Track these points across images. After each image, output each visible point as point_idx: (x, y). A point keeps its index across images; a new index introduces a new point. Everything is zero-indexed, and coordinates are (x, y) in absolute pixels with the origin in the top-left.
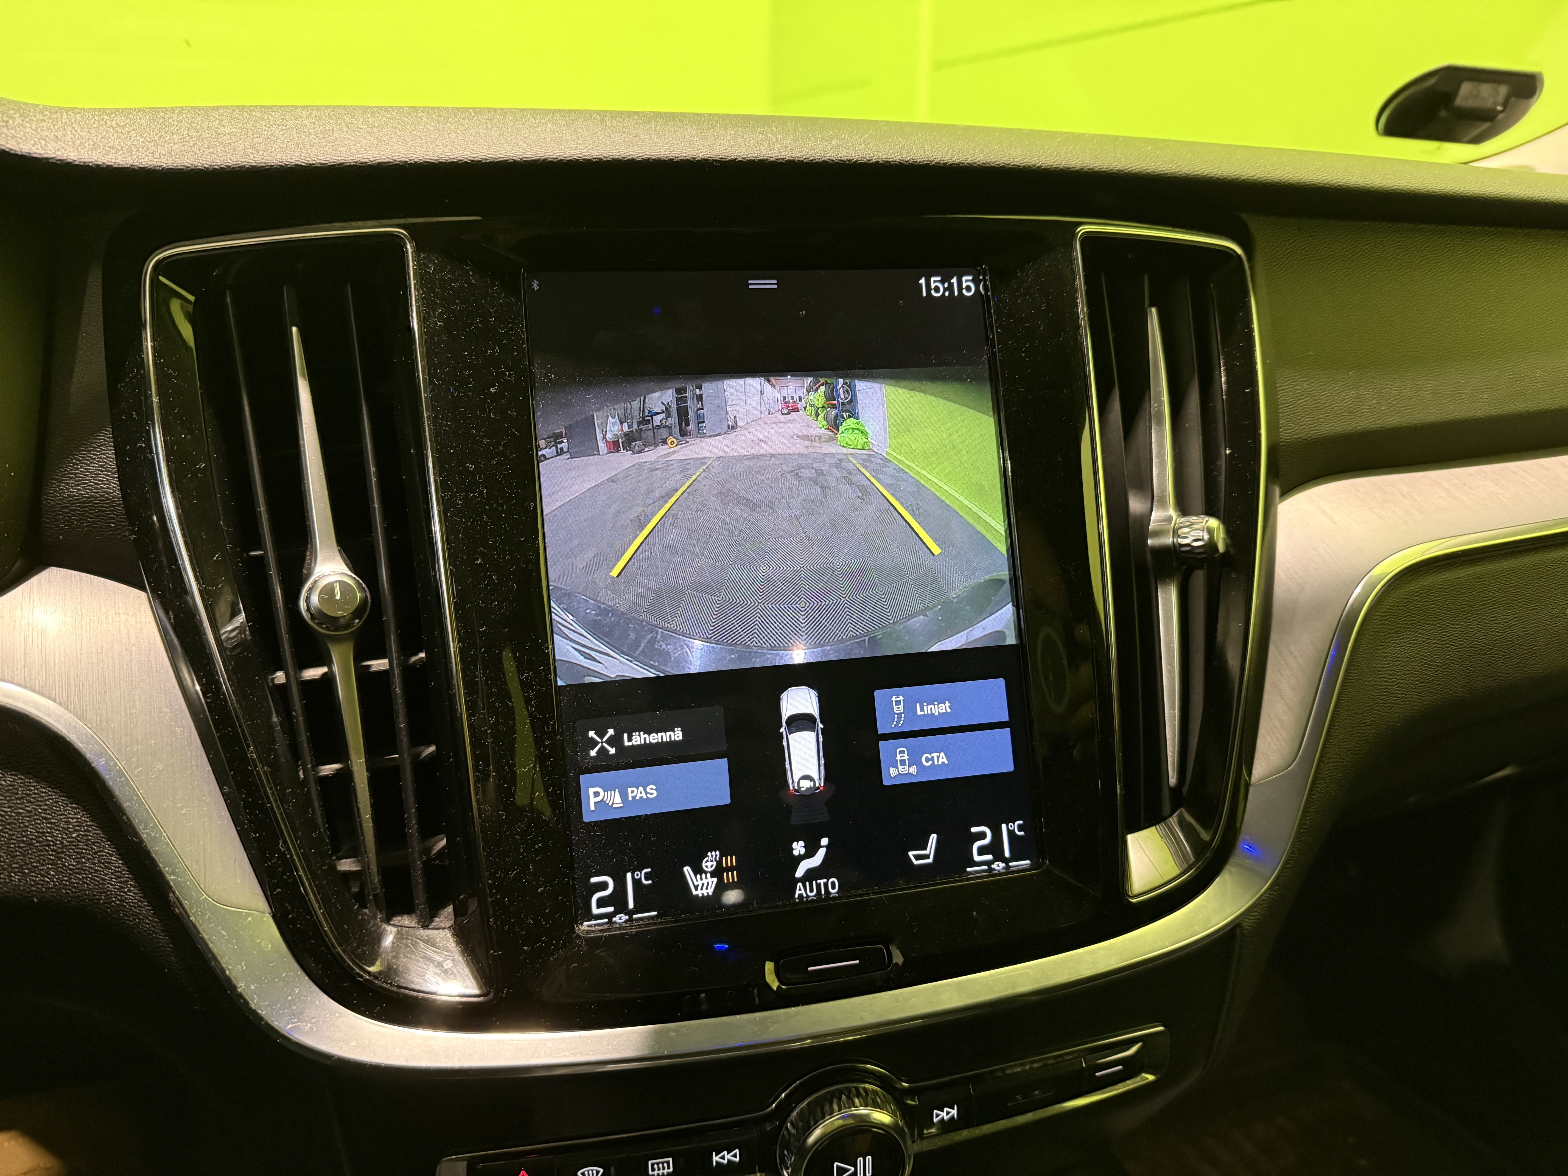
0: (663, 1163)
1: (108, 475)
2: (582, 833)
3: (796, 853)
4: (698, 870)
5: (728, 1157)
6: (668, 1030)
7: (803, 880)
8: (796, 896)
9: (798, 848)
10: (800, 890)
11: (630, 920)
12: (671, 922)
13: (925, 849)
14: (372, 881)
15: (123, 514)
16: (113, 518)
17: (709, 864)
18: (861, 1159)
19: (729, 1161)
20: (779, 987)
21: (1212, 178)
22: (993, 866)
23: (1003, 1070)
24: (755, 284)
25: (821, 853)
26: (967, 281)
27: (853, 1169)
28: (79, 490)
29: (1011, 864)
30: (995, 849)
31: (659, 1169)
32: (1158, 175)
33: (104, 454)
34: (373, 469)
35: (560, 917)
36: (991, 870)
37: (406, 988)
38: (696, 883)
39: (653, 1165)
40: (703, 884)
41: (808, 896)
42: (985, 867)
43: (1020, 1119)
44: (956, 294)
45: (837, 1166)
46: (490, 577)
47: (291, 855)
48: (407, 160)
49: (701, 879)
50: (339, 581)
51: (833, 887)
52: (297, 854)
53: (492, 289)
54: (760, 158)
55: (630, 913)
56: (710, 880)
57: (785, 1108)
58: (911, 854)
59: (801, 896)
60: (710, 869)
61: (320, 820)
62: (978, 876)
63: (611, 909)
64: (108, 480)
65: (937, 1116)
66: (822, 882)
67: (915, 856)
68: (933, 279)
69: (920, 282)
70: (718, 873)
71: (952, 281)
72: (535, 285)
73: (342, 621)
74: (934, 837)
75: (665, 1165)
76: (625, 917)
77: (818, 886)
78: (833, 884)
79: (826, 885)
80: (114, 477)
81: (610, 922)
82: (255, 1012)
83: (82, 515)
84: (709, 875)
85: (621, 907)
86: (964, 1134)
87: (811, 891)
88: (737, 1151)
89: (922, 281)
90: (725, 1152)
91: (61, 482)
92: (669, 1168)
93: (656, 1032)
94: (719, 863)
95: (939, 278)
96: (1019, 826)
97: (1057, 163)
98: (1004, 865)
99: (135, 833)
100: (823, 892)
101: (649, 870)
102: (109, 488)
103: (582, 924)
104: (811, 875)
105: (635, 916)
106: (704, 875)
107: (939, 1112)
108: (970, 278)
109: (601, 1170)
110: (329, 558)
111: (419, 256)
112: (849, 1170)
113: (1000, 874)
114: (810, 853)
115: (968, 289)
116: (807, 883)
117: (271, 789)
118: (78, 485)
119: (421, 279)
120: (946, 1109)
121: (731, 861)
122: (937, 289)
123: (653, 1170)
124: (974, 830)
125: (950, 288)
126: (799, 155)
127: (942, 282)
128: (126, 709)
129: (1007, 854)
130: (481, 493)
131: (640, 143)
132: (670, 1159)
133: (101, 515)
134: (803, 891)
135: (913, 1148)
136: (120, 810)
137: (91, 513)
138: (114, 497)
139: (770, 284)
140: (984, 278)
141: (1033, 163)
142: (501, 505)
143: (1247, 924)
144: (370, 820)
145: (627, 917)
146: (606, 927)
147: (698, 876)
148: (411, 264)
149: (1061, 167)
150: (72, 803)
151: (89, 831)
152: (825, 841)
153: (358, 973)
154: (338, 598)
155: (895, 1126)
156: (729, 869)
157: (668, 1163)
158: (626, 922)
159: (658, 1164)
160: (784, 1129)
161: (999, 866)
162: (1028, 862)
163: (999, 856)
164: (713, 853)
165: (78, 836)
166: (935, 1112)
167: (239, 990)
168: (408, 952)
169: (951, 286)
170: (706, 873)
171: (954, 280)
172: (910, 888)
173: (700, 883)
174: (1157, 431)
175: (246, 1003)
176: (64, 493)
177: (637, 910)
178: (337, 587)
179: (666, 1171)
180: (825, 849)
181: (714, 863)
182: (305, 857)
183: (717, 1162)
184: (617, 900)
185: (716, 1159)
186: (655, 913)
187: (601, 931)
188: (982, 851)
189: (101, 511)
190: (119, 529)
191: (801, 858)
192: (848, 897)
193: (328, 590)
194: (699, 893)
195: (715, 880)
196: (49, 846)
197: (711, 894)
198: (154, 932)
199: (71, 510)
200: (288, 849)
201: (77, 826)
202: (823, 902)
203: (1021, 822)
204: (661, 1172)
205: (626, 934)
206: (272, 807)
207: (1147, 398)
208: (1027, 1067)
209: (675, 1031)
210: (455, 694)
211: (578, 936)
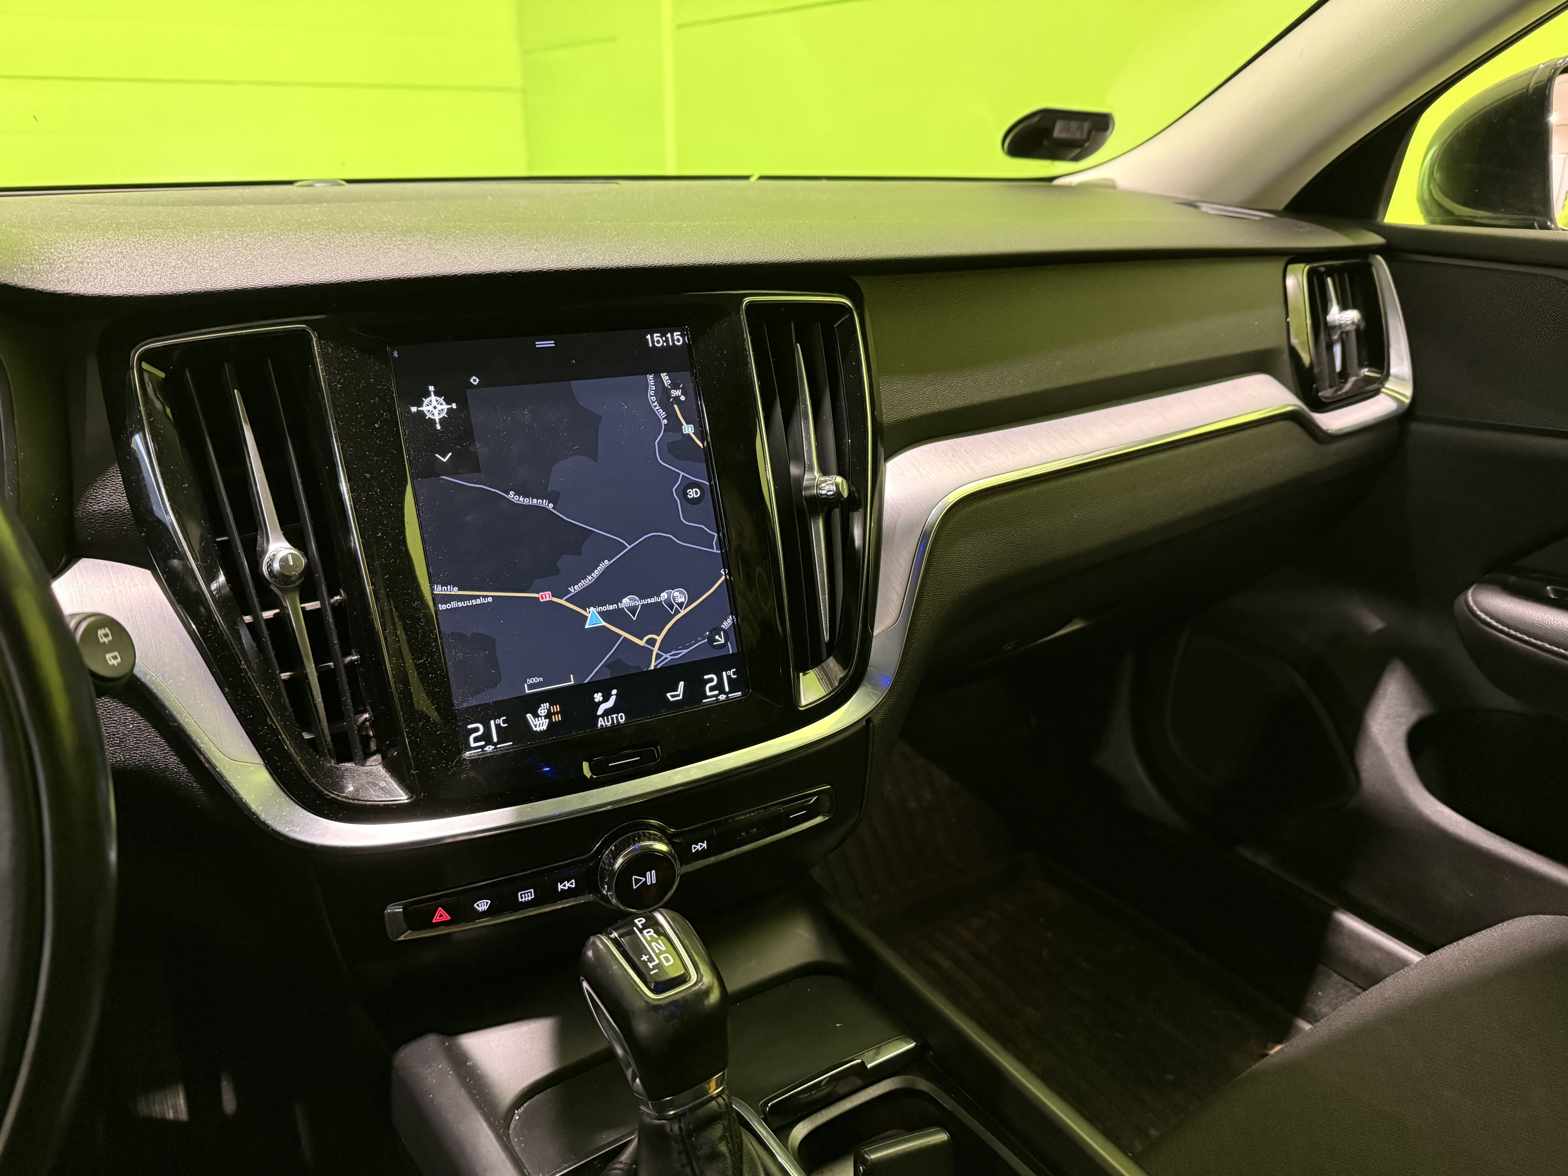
0: (527, 893)
1: (119, 496)
2: (460, 699)
3: (597, 700)
4: (536, 715)
5: (568, 885)
6: (527, 808)
7: (602, 716)
8: (599, 726)
9: (598, 697)
10: (601, 722)
11: (496, 748)
12: (522, 746)
13: (677, 691)
14: (326, 741)
15: (133, 520)
16: (125, 523)
17: (543, 711)
18: (649, 872)
19: (568, 887)
20: (591, 776)
21: (825, 261)
22: (719, 698)
23: (734, 818)
24: (540, 344)
25: (613, 699)
26: (677, 335)
27: (644, 879)
28: (99, 506)
29: (729, 695)
30: (719, 687)
31: (525, 897)
32: (791, 263)
33: (114, 482)
34: (299, 480)
35: (452, 748)
36: (717, 699)
37: (358, 800)
38: (535, 723)
39: (521, 895)
40: (540, 724)
41: (606, 725)
42: (715, 698)
43: (746, 848)
44: (671, 344)
45: (635, 878)
46: (387, 544)
47: (276, 726)
48: (309, 283)
49: (538, 721)
50: (291, 553)
51: (622, 719)
52: (280, 725)
53: (370, 361)
54: (537, 270)
55: (495, 744)
56: (544, 721)
57: (600, 851)
58: (668, 695)
59: (602, 725)
60: (544, 714)
61: (288, 706)
62: (710, 703)
63: (483, 743)
64: (119, 498)
65: (695, 848)
66: (614, 716)
67: (671, 696)
68: (655, 335)
69: (647, 337)
70: (549, 716)
71: (667, 336)
72: (396, 354)
73: (293, 578)
74: (682, 684)
75: (529, 894)
76: (492, 747)
77: (612, 719)
78: (621, 716)
79: (617, 717)
80: (123, 497)
81: (483, 750)
82: (264, 823)
83: (103, 522)
84: (543, 718)
85: (489, 741)
86: (712, 860)
87: (608, 722)
88: (573, 881)
89: (649, 337)
90: (566, 882)
91: (86, 502)
92: (531, 896)
93: (518, 809)
94: (549, 710)
95: (659, 335)
96: (733, 672)
97: (726, 260)
98: (726, 696)
99: (175, 720)
100: (615, 722)
101: (505, 718)
102: (120, 504)
103: (465, 753)
104: (607, 713)
105: (498, 746)
106: (540, 718)
107: (696, 846)
108: (679, 333)
109: (489, 902)
110: (278, 539)
111: (321, 343)
112: (642, 880)
113: (723, 701)
114: (606, 699)
115: (678, 340)
116: (605, 718)
117: (258, 686)
118: (99, 503)
119: (323, 358)
120: (699, 844)
121: (557, 708)
122: (658, 342)
123: (522, 898)
124: (706, 677)
125: (667, 341)
126: (561, 266)
127: (661, 337)
128: (155, 644)
129: (727, 689)
130: (376, 492)
131: (459, 263)
132: (532, 890)
133: (116, 522)
134: (603, 723)
135: (681, 870)
136: (163, 707)
137: (109, 521)
138: (125, 509)
139: (550, 344)
140: (687, 333)
141: (711, 262)
142: (389, 498)
143: (876, 720)
144: (322, 702)
145: (493, 747)
146: (481, 753)
147: (536, 719)
148: (316, 348)
149: (728, 263)
150: (126, 707)
151: (141, 723)
152: (614, 692)
153: (326, 794)
154: (291, 564)
155: (669, 853)
156: (554, 714)
157: (531, 892)
158: (493, 749)
159: (524, 894)
160: (601, 863)
161: (722, 697)
162: (740, 693)
163: (722, 691)
164: (545, 704)
165: (133, 727)
166: (693, 846)
167: (253, 810)
168: (356, 780)
169: (667, 339)
170: (541, 717)
171: (669, 335)
172: (668, 714)
173: (538, 723)
174: (804, 423)
175: (258, 818)
176: (90, 509)
177: (499, 742)
178: (290, 557)
179: (530, 898)
180: (615, 696)
181: (546, 711)
182: (285, 727)
183: (561, 889)
184: (486, 737)
185: (560, 887)
186: (511, 743)
187: (478, 755)
188: (712, 689)
189: (116, 519)
190: (130, 530)
191: (600, 703)
192: (631, 723)
193: (284, 560)
194: (538, 729)
195: (547, 720)
196: (114, 735)
197: (545, 729)
198: (190, 783)
199: (96, 520)
200: (274, 722)
201: (132, 721)
202: (615, 728)
203: (734, 670)
204: (526, 899)
205: (495, 755)
206: (260, 698)
207: (798, 402)
208: (748, 816)
209: (530, 808)
210: (373, 619)
211: (465, 759)
